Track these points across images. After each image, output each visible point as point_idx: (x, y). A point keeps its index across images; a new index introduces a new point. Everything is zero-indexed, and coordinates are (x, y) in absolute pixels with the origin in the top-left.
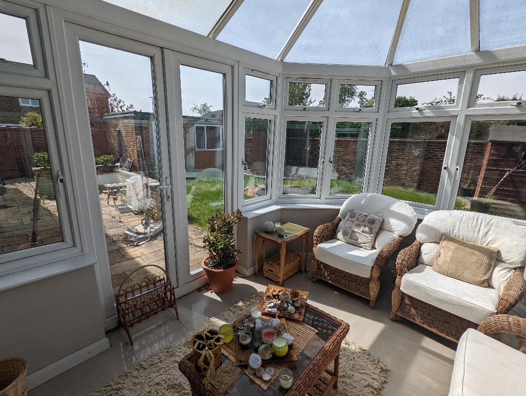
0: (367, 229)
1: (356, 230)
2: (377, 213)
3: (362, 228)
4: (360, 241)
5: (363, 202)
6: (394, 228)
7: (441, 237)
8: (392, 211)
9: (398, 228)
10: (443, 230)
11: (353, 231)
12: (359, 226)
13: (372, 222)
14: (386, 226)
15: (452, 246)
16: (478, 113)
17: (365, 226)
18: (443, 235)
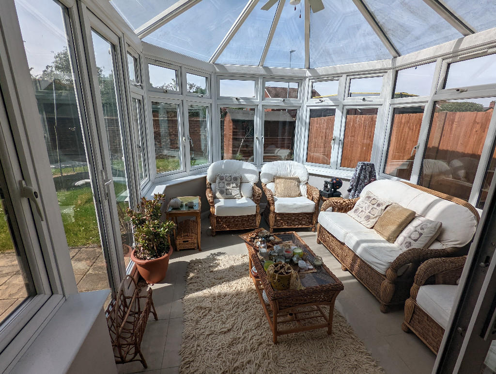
0: (234, 185)
1: (228, 188)
2: (236, 172)
3: (231, 185)
4: (233, 194)
5: (223, 167)
6: (249, 179)
7: (274, 179)
8: (244, 169)
9: (252, 179)
10: (274, 174)
11: (227, 189)
12: (229, 184)
13: (235, 179)
14: (243, 181)
15: (282, 181)
16: (270, 104)
17: (233, 183)
18: (275, 176)
